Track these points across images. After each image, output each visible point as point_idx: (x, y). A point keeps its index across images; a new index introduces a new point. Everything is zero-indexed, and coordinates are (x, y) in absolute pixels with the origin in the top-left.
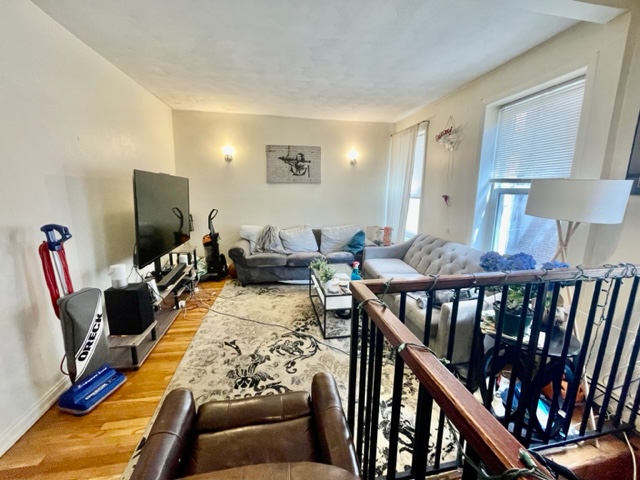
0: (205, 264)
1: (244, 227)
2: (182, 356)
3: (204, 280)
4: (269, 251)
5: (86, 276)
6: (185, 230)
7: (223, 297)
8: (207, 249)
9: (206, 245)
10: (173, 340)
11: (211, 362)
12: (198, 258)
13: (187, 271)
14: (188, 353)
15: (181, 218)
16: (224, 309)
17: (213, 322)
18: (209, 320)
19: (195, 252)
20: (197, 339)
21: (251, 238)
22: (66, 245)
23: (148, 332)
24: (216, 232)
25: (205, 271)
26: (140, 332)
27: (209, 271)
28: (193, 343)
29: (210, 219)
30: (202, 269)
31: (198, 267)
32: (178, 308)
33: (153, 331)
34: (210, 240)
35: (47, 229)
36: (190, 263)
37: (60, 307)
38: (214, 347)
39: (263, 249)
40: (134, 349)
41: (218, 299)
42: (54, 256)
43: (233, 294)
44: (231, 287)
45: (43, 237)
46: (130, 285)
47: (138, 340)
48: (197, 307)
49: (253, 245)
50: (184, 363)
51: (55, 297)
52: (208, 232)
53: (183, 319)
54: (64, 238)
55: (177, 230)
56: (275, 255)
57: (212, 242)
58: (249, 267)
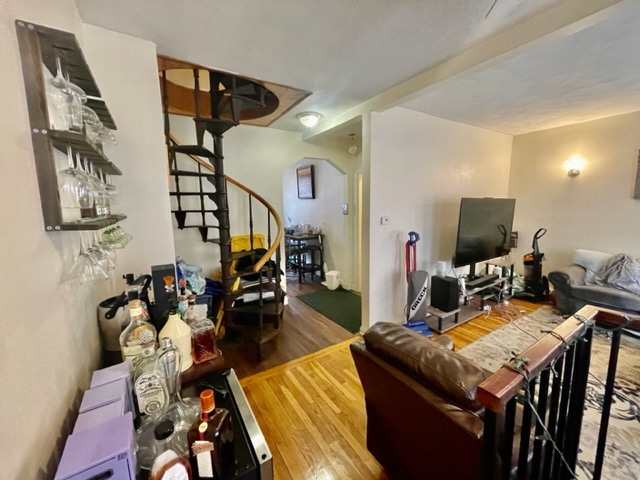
0: (522, 282)
1: (580, 251)
2: (471, 342)
3: (518, 297)
4: (614, 286)
5: (425, 264)
6: (506, 246)
7: (531, 318)
8: (526, 268)
9: (526, 263)
10: (470, 329)
11: (492, 358)
12: (514, 274)
13: (498, 282)
14: (476, 342)
15: (505, 235)
16: (527, 328)
17: (509, 333)
18: (507, 329)
19: (512, 266)
20: (488, 337)
21: (590, 266)
22: (417, 243)
23: (453, 313)
24: (541, 252)
25: (521, 289)
26: (447, 311)
27: (526, 290)
28: (483, 339)
29: (536, 238)
30: (518, 285)
31: (514, 282)
32: (482, 310)
33: (456, 314)
34: (531, 259)
35: (411, 234)
36: (504, 276)
37: (409, 277)
38: (499, 349)
39: (605, 282)
40: (440, 319)
41: (525, 318)
42: (411, 248)
43: (545, 319)
44: (547, 313)
45: (408, 238)
46: (447, 277)
47: (444, 315)
48: (501, 316)
49: (590, 274)
50: (470, 347)
51: (408, 270)
52: (532, 251)
53: (483, 319)
54: (417, 240)
55: (499, 245)
56: (624, 294)
57: (534, 262)
58: (573, 297)
